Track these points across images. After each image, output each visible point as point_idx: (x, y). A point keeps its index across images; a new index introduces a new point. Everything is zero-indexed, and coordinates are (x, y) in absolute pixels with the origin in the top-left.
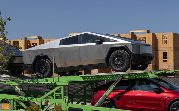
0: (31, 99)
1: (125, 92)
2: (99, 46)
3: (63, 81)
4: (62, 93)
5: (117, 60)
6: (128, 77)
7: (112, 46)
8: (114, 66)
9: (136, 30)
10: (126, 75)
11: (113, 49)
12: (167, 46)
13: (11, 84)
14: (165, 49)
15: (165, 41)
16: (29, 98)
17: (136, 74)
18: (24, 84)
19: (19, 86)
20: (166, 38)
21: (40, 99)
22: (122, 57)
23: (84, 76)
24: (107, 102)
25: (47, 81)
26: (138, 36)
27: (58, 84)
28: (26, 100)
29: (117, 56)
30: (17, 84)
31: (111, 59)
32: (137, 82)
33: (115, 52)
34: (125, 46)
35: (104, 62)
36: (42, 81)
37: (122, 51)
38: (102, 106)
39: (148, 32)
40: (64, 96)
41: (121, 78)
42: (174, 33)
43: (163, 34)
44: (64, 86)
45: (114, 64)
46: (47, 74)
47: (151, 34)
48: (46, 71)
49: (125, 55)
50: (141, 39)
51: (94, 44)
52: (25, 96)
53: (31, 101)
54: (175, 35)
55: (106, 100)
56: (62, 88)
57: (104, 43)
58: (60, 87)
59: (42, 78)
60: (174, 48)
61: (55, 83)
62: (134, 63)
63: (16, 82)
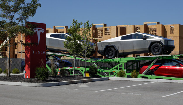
0: (104, 70)
1: (159, 66)
2: (145, 41)
3: (123, 60)
4: (123, 67)
5: (155, 49)
6: (162, 58)
7: (152, 41)
8: (153, 52)
9: (148, 22)
10: (161, 57)
11: (153, 43)
12: (174, 35)
13: (91, 62)
14: (172, 38)
15: (172, 31)
16: (102, 70)
17: (166, 56)
18: (99, 62)
19: (96, 63)
20: (173, 29)
21: (109, 70)
22: (158, 47)
23: (136, 57)
24: (149, 72)
25: (113, 60)
26: (149, 27)
27: (120, 62)
28: (101, 71)
29: (155, 47)
30: (95, 62)
31: (151, 48)
32: (166, 61)
33: (154, 44)
34: (160, 41)
35: (148, 50)
36: (110, 60)
37: (158, 44)
38: (146, 74)
39: (158, 23)
40: (124, 68)
41: (158, 59)
42: (180, 25)
43: (171, 25)
44: (124, 63)
45: (154, 51)
46: (113, 56)
47: (160, 26)
48: (113, 55)
49: (160, 46)
50: (152, 29)
51: (142, 39)
52: (100, 69)
53: (104, 71)
54: (180, 26)
55: (148, 71)
56: (123, 64)
57: (147, 39)
58: (121, 64)
59: (109, 58)
60: (180, 37)
61: (119, 61)
62: (165, 51)
63: (94, 61)
